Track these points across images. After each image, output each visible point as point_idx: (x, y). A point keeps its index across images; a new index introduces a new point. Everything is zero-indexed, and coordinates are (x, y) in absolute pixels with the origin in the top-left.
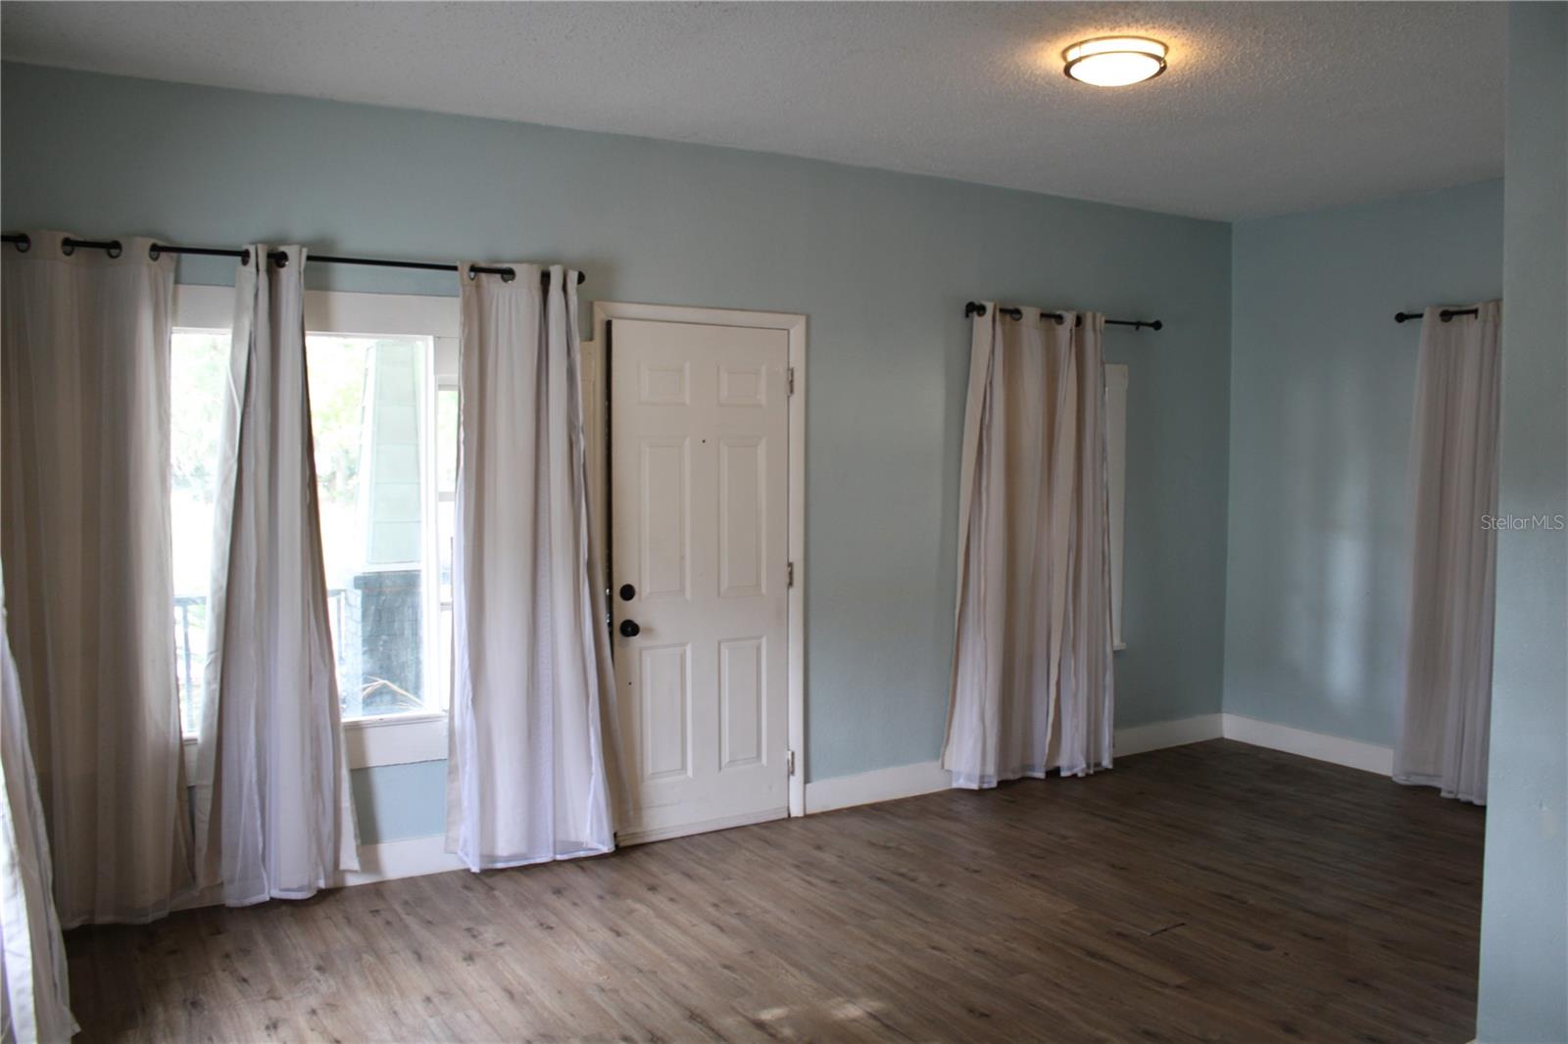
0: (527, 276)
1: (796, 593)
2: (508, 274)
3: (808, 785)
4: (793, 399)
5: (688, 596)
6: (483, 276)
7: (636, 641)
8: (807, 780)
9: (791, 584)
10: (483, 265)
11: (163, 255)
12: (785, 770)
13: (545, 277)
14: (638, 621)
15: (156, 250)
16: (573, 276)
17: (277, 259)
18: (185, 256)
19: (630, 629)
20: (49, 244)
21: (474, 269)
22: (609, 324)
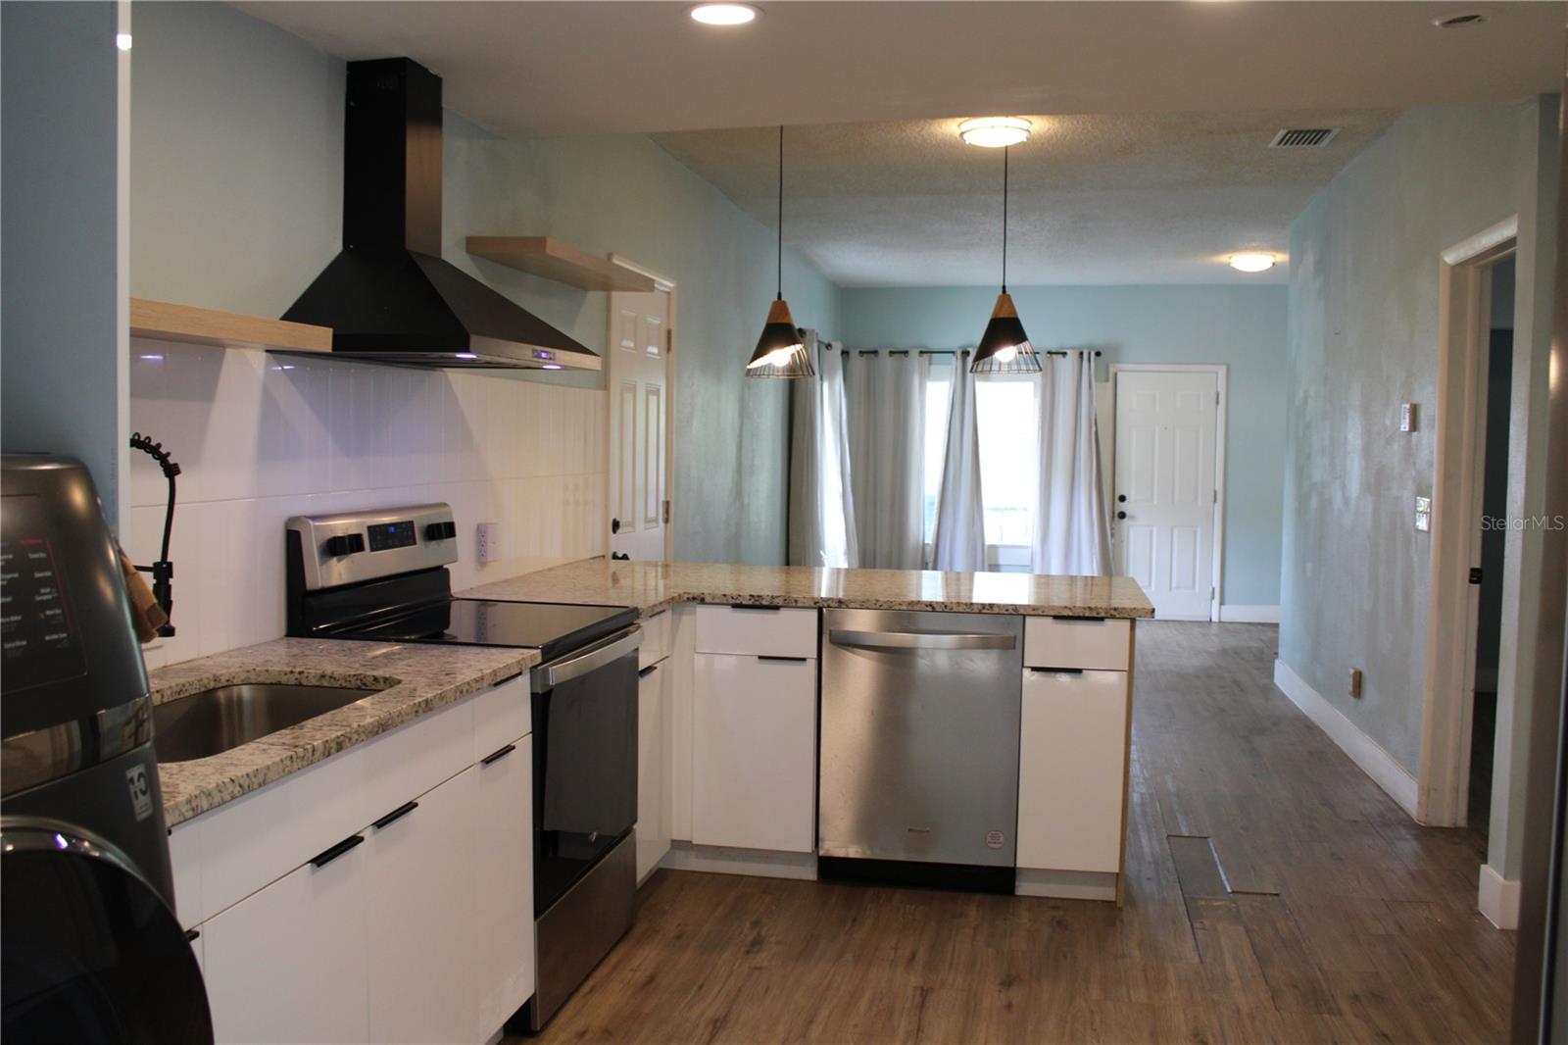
0: (1072, 355)
1: (1218, 506)
2: (1064, 354)
3: (1223, 607)
4: (1219, 407)
5: (1155, 502)
6: (1054, 356)
7: (1125, 520)
8: (1222, 603)
9: (1215, 500)
10: (1054, 351)
11: (925, 355)
12: (1210, 596)
13: (1081, 354)
14: (1127, 512)
15: (921, 352)
16: (1093, 354)
17: (966, 353)
18: (934, 355)
19: (1122, 515)
20: (883, 353)
21: (1049, 353)
22: (1116, 375)
